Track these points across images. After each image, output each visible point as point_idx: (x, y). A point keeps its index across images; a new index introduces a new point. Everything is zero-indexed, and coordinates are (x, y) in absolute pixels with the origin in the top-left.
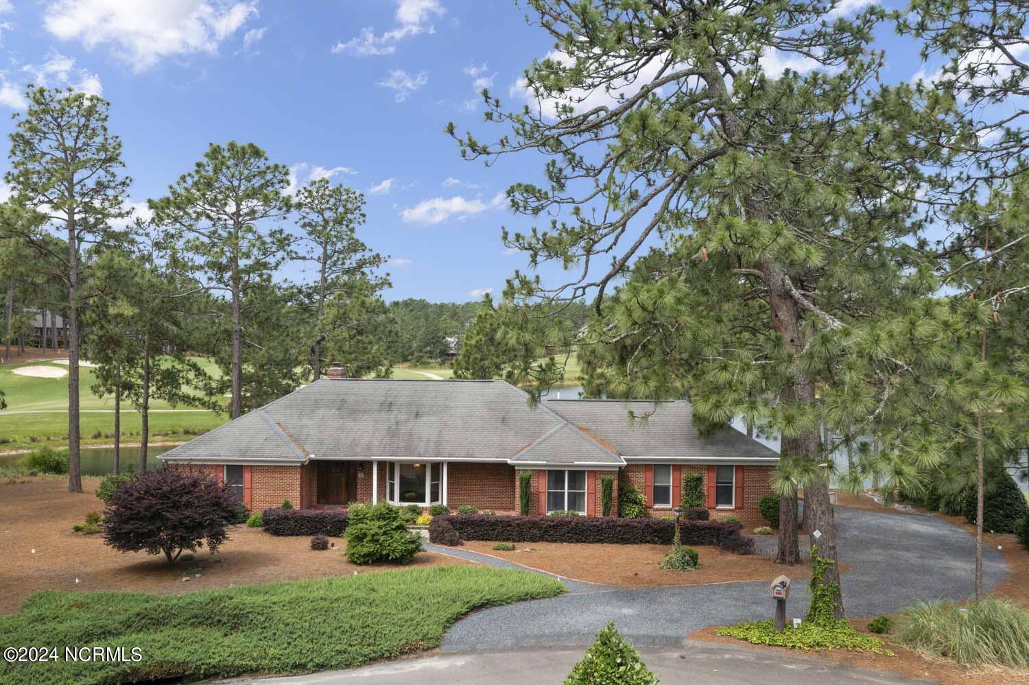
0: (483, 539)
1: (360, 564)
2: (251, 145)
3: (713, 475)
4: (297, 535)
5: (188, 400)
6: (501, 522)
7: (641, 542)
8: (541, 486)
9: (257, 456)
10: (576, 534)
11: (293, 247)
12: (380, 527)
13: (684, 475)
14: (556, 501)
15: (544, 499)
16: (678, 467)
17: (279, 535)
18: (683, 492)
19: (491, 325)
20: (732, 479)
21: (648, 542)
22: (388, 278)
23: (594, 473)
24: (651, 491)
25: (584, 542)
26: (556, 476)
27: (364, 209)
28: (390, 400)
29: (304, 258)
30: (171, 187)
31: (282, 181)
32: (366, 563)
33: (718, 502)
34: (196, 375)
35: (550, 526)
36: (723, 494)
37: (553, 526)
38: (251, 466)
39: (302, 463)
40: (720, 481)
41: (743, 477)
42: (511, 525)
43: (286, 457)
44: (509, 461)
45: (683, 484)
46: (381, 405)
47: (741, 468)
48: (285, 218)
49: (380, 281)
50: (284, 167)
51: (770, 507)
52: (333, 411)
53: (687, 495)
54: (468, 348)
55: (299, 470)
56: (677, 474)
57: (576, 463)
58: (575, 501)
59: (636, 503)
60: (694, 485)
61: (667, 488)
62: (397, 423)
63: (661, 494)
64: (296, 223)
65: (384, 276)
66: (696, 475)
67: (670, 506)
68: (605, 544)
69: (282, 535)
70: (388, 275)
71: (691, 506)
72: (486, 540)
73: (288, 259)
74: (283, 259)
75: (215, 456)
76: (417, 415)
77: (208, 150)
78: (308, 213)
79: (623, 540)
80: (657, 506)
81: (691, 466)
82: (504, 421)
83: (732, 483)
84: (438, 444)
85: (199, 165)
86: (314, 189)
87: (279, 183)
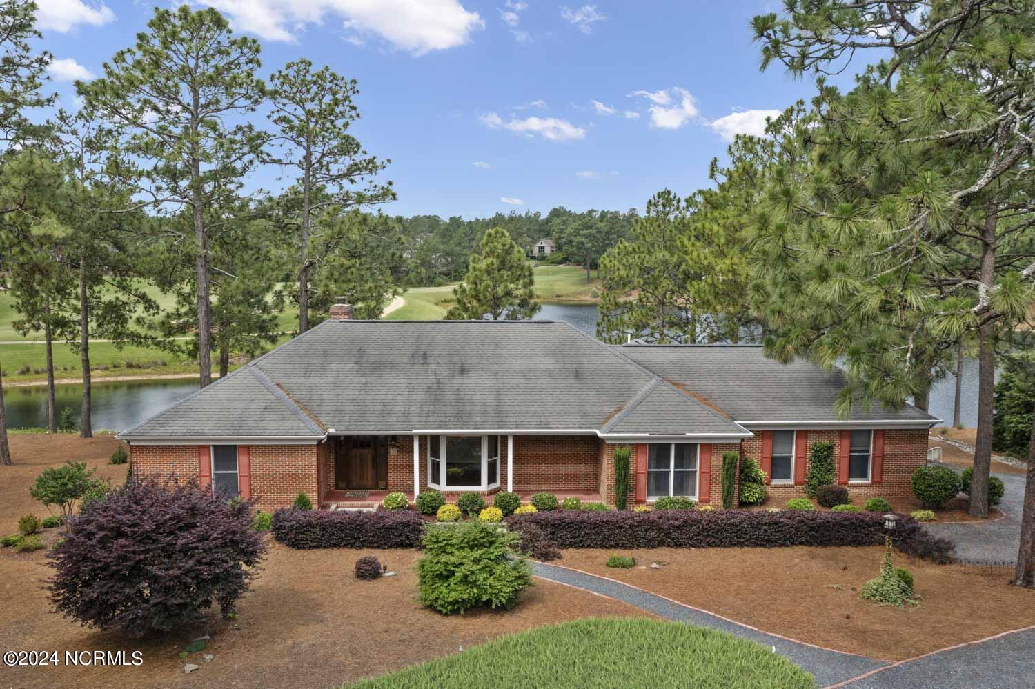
0: (583, 547)
1: (446, 615)
2: (211, 11)
3: (846, 443)
4: (326, 547)
5: (136, 339)
6: (607, 523)
7: (793, 544)
8: (641, 464)
9: (256, 434)
10: (708, 535)
11: (265, 148)
12: (476, 561)
13: (810, 444)
14: (659, 484)
15: (643, 480)
16: (803, 433)
17: (299, 548)
18: (809, 464)
19: (504, 245)
20: (869, 446)
21: (801, 543)
22: (390, 187)
23: (709, 447)
24: (768, 462)
25: (719, 546)
26: (659, 452)
27: (355, 100)
28: (423, 348)
29: (279, 162)
30: (105, 66)
31: (251, 61)
32: (455, 612)
33: (850, 476)
34: (145, 308)
35: (674, 526)
36: (858, 467)
37: (678, 527)
38: (248, 447)
39: (320, 441)
40: (853, 449)
41: (884, 444)
42: (620, 527)
43: (296, 434)
44: (600, 434)
45: (809, 454)
46: (413, 356)
47: (881, 433)
48: (253, 110)
49: (382, 191)
50: (254, 42)
51: (930, 486)
52: (350, 365)
53: (814, 468)
54: (477, 273)
55: (315, 450)
56: (802, 442)
57: (687, 434)
58: (683, 483)
59: (755, 481)
60: (822, 457)
61: (788, 459)
62: (439, 381)
63: (779, 467)
64: (269, 117)
65: (386, 185)
66: (826, 443)
67: (791, 482)
68: (746, 548)
69: (304, 548)
70: (390, 183)
71: (821, 483)
72: (589, 546)
73: (256, 162)
74: (251, 162)
75: (197, 433)
76: (463, 371)
77: (154, 17)
78: (284, 105)
79: (770, 543)
80: (775, 482)
81: (821, 432)
82: (578, 375)
83: (868, 451)
84: (498, 409)
85: (141, 37)
86: (292, 73)
87: (247, 63)
